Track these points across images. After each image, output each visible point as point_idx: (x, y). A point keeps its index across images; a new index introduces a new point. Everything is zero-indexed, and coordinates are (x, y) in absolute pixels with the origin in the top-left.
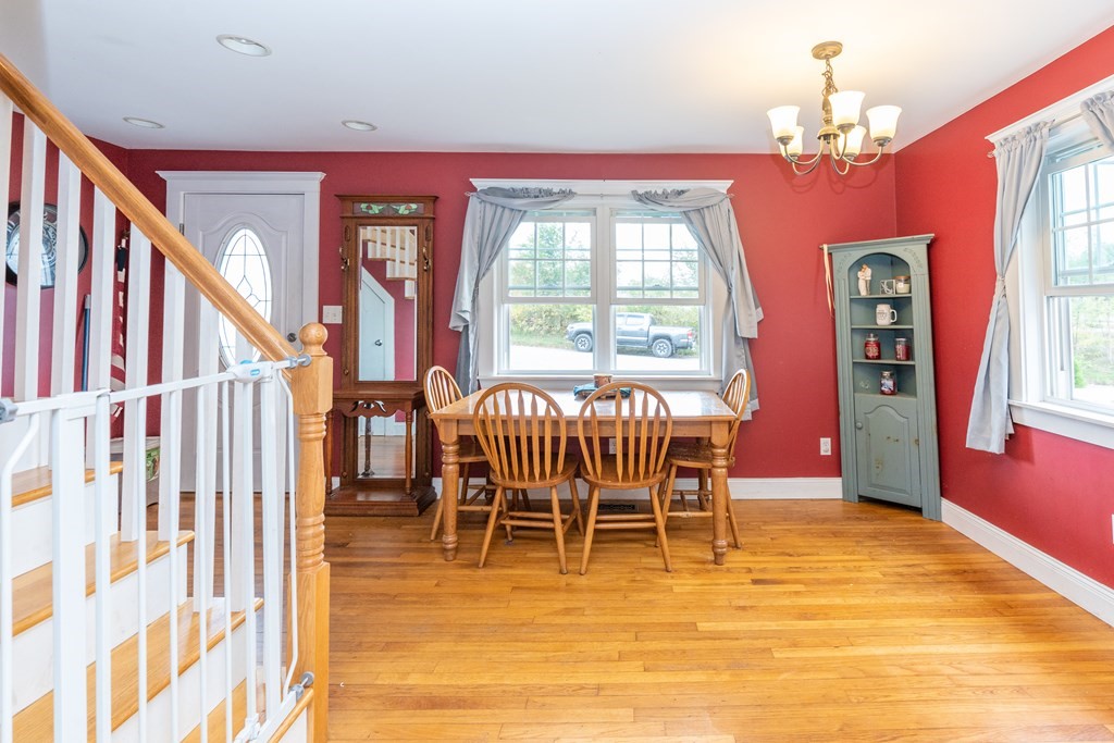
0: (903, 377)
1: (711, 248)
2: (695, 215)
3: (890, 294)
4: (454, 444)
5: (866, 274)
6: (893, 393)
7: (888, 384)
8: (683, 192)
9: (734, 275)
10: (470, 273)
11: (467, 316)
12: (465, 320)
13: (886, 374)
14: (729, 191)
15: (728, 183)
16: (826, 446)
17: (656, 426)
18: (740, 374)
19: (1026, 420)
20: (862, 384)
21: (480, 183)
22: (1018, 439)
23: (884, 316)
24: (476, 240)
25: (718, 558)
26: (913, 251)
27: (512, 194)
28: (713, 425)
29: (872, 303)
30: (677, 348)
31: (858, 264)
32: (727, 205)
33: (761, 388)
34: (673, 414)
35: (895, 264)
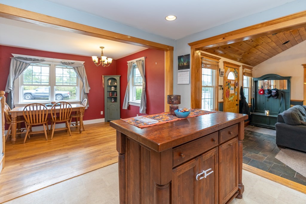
0: (115, 99)
1: (79, 75)
2: (76, 69)
3: (114, 85)
4: (15, 118)
5: (110, 81)
6: (114, 102)
7: (113, 100)
8: (73, 63)
9: (84, 81)
10: (12, 78)
11: (11, 89)
12: (11, 90)
13: (113, 99)
14: (84, 64)
15: (84, 62)
16: (102, 113)
17: (69, 110)
18: (85, 100)
19: (130, 104)
20: (109, 101)
21: (15, 55)
22: (129, 107)
23: (113, 89)
24: (14, 69)
25: (80, 132)
26: (117, 78)
27: (26, 59)
28: (80, 109)
29: (111, 86)
30: (64, 97)
31: (109, 79)
32: (83, 66)
33: (89, 102)
34: (72, 107)
35: (115, 80)
